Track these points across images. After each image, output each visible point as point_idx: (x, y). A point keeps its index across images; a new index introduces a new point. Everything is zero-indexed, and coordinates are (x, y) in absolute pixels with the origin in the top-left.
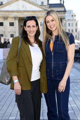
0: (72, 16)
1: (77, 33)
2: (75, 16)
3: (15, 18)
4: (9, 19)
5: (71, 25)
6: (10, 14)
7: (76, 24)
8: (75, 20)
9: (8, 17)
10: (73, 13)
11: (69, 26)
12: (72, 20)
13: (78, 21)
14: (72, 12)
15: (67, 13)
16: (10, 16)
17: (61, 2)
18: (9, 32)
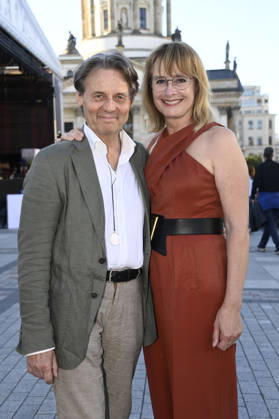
0: (259, 101)
2: (266, 101)
5: (255, 125)
7: (270, 122)
8: (267, 112)
11: (251, 129)
12: (259, 112)
13: (274, 115)
14: (258, 91)
15: (244, 93)
17: (228, 66)
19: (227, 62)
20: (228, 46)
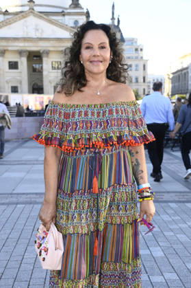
0: (136, 50)
1: (146, 84)
2: (141, 50)
3: (20, 53)
4: (7, 55)
5: (134, 67)
6: (11, 43)
7: (144, 66)
8: (142, 58)
9: (5, 51)
10: (138, 44)
12: (137, 58)
13: (147, 60)
14: (136, 42)
15: (125, 43)
16: (10, 48)
17: (113, 22)
18: (7, 82)
19: (113, 19)
20: (113, 6)
